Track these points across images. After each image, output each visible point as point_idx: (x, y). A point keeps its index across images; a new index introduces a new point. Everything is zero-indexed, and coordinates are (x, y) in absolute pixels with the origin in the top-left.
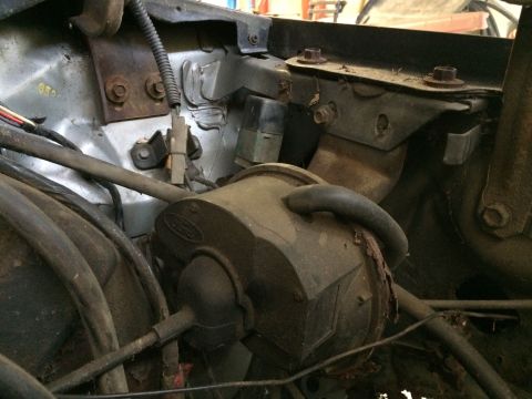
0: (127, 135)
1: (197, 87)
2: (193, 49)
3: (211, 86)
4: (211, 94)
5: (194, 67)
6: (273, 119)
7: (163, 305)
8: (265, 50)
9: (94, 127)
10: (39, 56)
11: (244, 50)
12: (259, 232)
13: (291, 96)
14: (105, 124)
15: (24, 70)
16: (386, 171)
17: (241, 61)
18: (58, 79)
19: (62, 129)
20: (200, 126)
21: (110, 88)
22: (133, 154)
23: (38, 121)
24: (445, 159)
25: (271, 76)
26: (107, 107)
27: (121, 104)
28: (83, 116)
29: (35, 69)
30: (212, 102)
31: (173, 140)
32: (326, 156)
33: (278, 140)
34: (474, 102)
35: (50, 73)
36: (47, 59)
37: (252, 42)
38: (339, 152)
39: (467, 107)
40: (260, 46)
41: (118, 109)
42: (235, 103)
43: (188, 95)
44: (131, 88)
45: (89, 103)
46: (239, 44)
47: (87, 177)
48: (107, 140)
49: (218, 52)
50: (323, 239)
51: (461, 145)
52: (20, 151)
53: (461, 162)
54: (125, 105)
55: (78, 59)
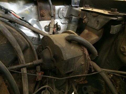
0: (44, 23)
1: (62, 14)
2: (61, 5)
3: (65, 13)
4: (65, 16)
5: (61, 9)
6: (75, 21)
7: (37, 57)
8: (79, 6)
9: (37, 21)
10: (27, 5)
11: (73, 6)
12: (55, 43)
13: (80, 16)
14: (40, 21)
16: (98, 35)
17: (72, 8)
18: (31, 11)
19: (30, 21)
20: (62, 23)
21: (41, 13)
23: (23, 18)
24: (111, 32)
25: (77, 12)
26: (41, 17)
27: (44, 17)
28: (35, 19)
29: (25, 8)
30: (65, 18)
31: (51, 24)
32: (86, 31)
33: (76, 27)
35: (29, 9)
36: (29, 6)
37: (75, 4)
38: (89, 30)
39: (117, 19)
40: (77, 5)
41: (43, 18)
42: (69, 18)
43: (59, 16)
44: (46, 13)
45: (37, 16)
46: (72, 4)
48: (40, 24)
49: (68, 6)
50: (73, 48)
51: (115, 29)
53: (114, 33)
54: (45, 17)
55: (35, 6)
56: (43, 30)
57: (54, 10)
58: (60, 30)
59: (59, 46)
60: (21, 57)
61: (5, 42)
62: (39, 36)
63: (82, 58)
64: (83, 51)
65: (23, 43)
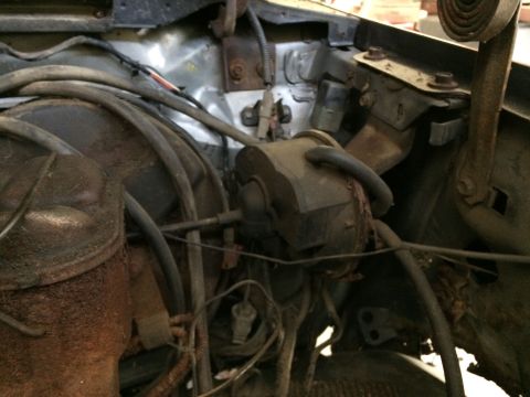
0: (240, 100)
1: (295, 71)
2: (296, 40)
3: (307, 66)
4: (306, 74)
5: (295, 54)
6: (336, 99)
7: (226, 203)
8: (351, 43)
9: (220, 94)
10: (189, 45)
11: (333, 44)
13: (354, 83)
14: (227, 92)
15: (180, 54)
16: (401, 146)
17: (329, 51)
18: (200, 60)
19: (198, 96)
20: (295, 99)
21: (232, 67)
22: (243, 114)
23: (181, 88)
24: (431, 140)
25: (345, 65)
26: (230, 80)
27: (239, 79)
28: (214, 86)
29: (186, 54)
30: (306, 81)
32: (368, 131)
33: (340, 115)
34: (452, 101)
35: (196, 57)
36: (195, 47)
37: (340, 37)
38: (377, 128)
40: (346, 40)
41: (236, 82)
42: (318, 81)
43: (288, 75)
44: (245, 67)
45: (217, 78)
46: (330, 39)
47: (210, 128)
48: (226, 104)
49: (316, 44)
51: (441, 132)
52: (168, 106)
53: (440, 144)
54: (242, 81)
55: (214, 48)
56: (237, 122)
57: (273, 56)
58: (288, 121)
59: (289, 176)
60: (188, 202)
61: (152, 164)
62: (225, 142)
63: (349, 210)
64: (353, 191)
65: (193, 164)
